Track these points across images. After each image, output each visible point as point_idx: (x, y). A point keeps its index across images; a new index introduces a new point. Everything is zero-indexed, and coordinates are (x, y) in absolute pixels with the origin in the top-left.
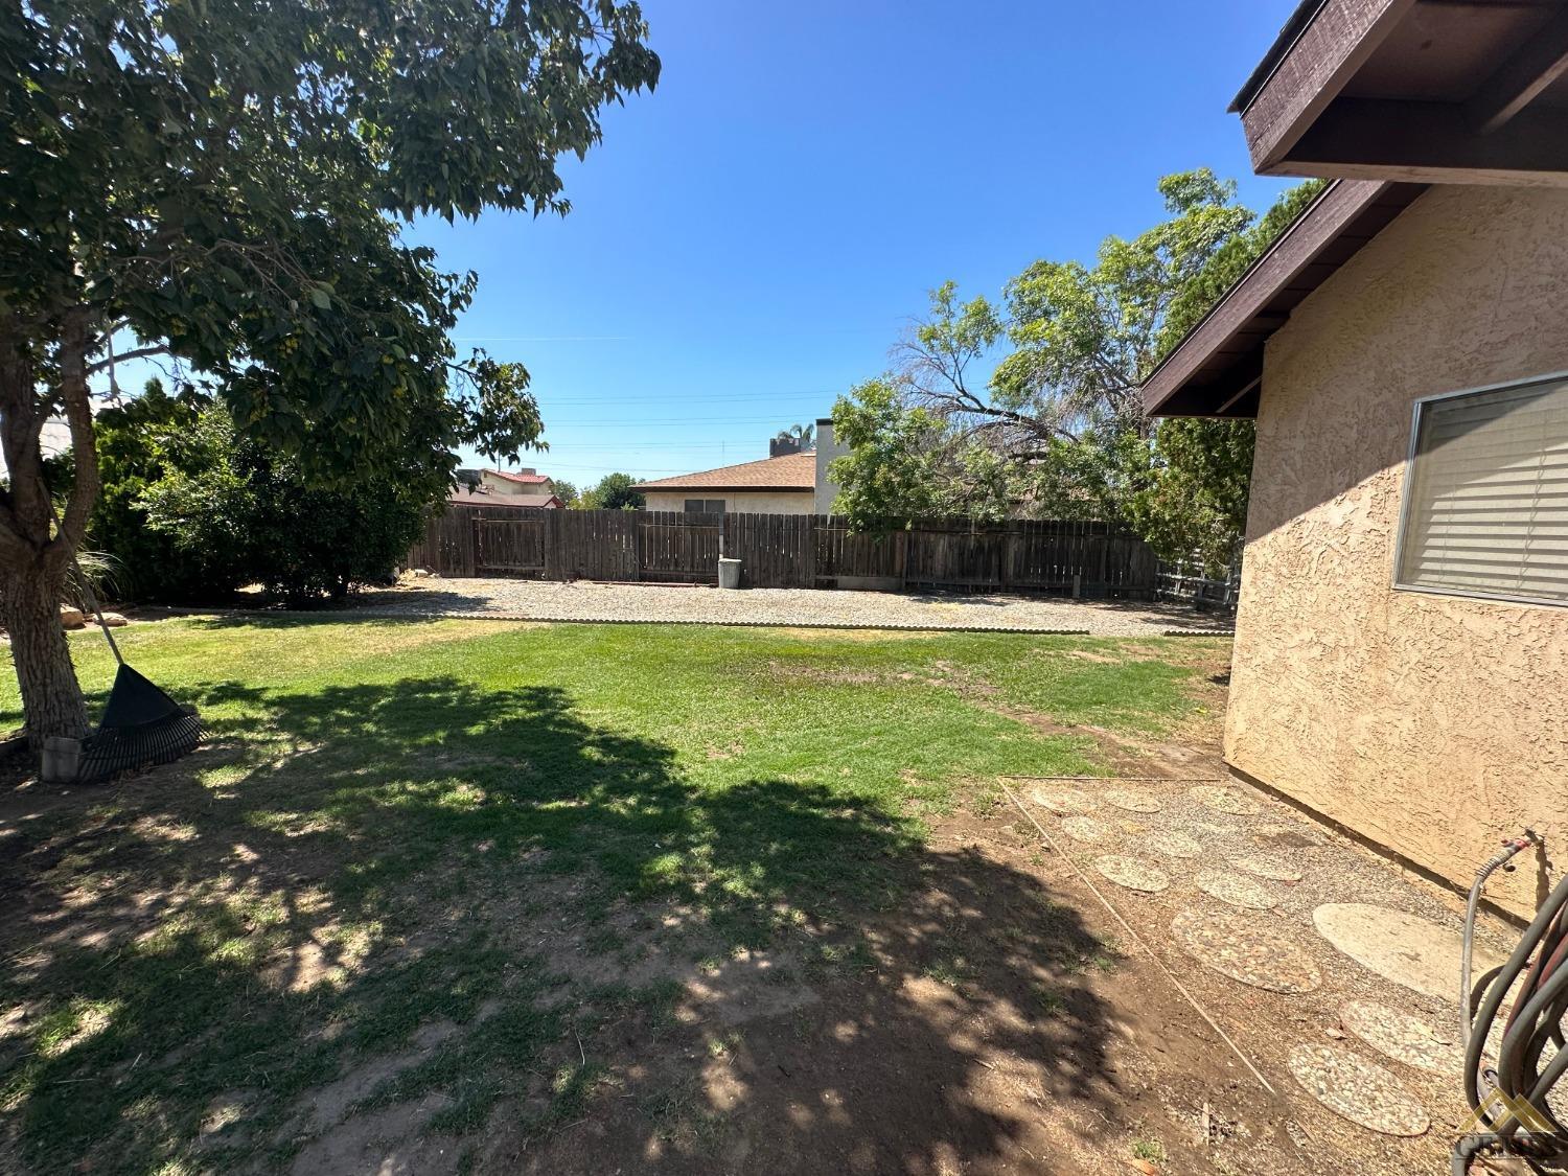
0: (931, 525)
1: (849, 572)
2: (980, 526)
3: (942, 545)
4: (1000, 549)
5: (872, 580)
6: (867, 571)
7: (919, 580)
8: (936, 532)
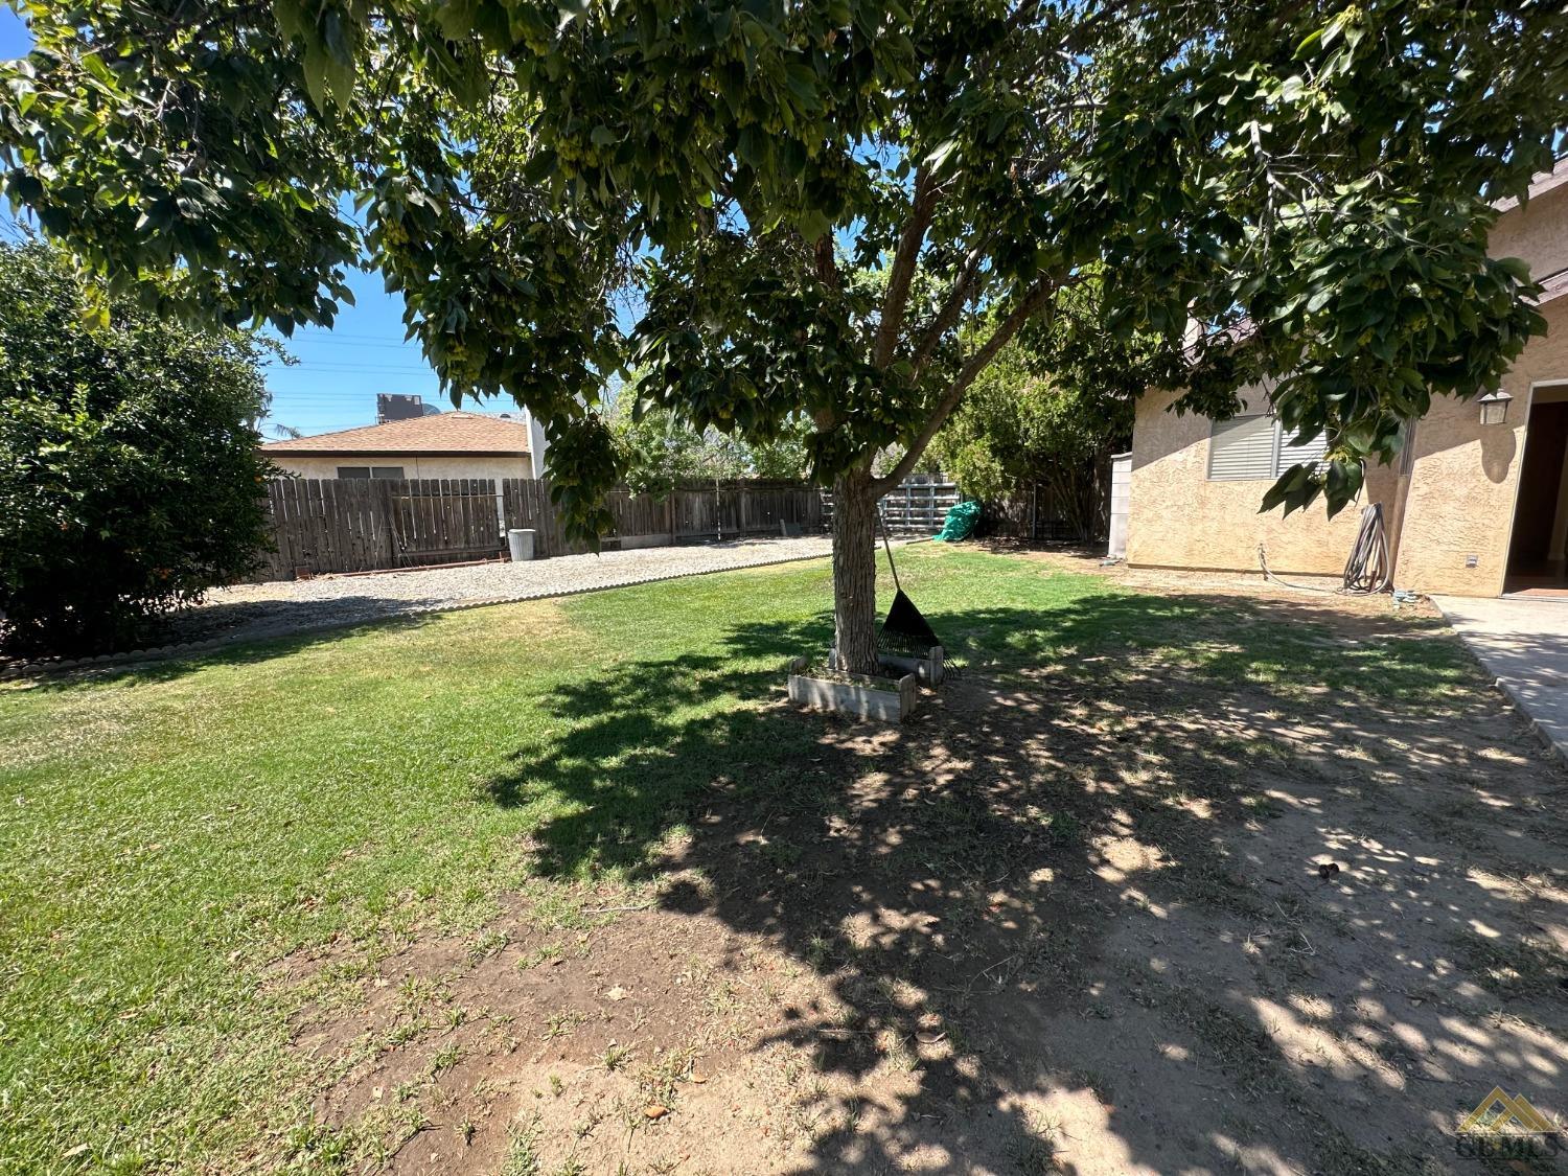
0: (687, 485)
1: (629, 532)
2: (722, 485)
3: (697, 501)
4: (736, 502)
5: (649, 538)
6: (643, 531)
7: (682, 533)
8: (693, 491)
